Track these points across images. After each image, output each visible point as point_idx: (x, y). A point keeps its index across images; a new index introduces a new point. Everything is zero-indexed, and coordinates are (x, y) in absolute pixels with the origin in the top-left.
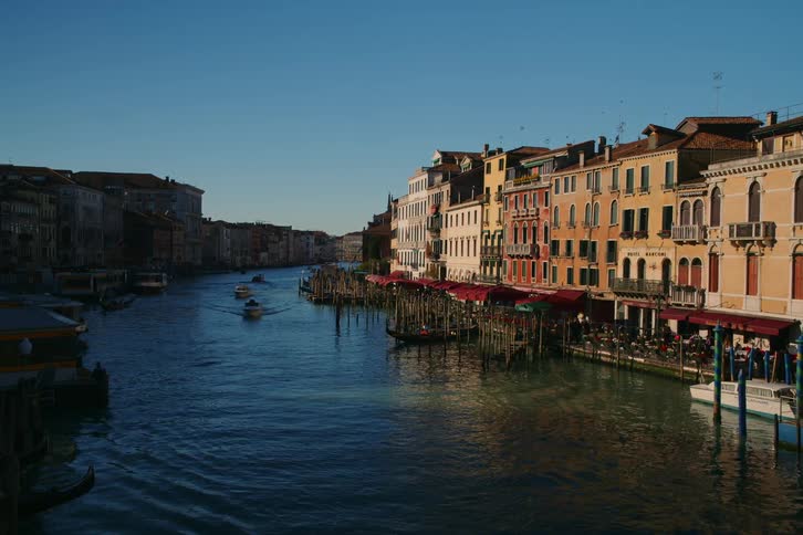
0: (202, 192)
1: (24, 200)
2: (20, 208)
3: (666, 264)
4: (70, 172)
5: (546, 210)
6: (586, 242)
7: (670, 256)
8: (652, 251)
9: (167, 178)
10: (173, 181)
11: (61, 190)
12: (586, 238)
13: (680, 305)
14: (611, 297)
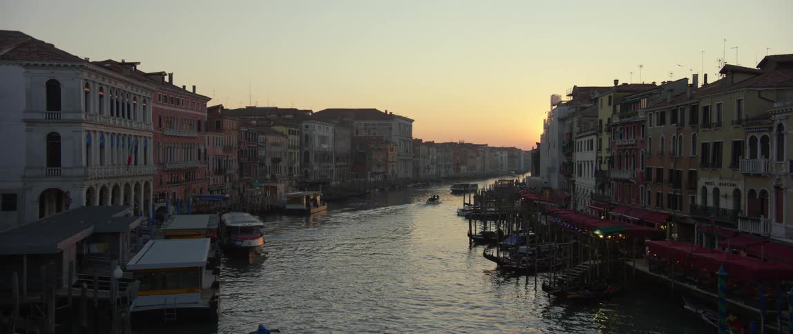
0: (413, 121)
1: (276, 133)
2: (271, 139)
3: (737, 194)
4: (311, 111)
5: (643, 141)
6: (672, 170)
7: (741, 187)
8: (724, 181)
9: (386, 111)
10: (391, 113)
11: (304, 125)
12: (672, 167)
13: (748, 233)
14: (692, 221)
